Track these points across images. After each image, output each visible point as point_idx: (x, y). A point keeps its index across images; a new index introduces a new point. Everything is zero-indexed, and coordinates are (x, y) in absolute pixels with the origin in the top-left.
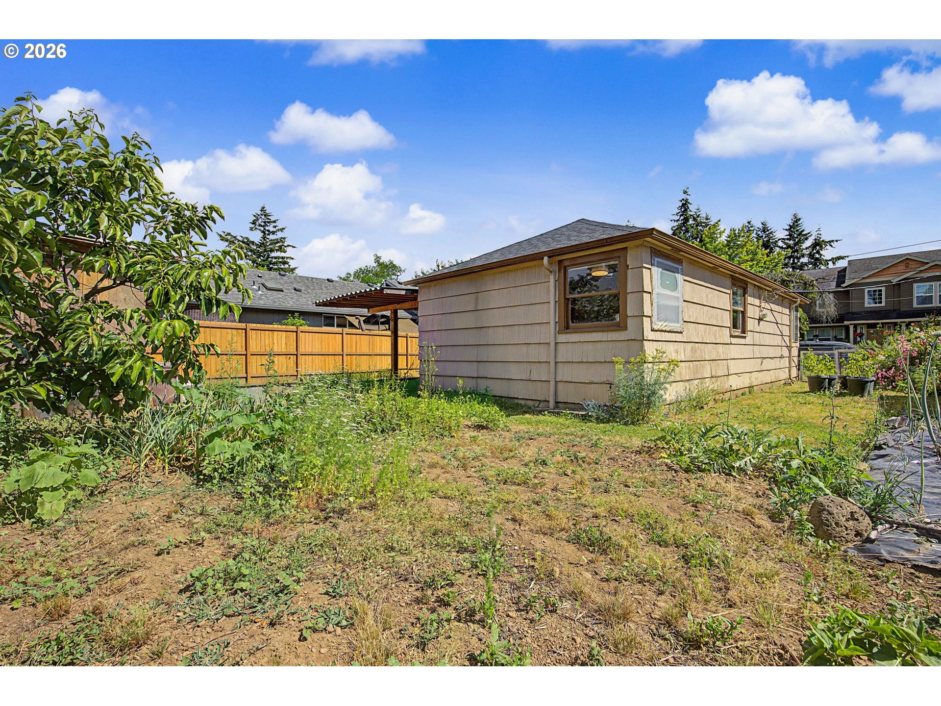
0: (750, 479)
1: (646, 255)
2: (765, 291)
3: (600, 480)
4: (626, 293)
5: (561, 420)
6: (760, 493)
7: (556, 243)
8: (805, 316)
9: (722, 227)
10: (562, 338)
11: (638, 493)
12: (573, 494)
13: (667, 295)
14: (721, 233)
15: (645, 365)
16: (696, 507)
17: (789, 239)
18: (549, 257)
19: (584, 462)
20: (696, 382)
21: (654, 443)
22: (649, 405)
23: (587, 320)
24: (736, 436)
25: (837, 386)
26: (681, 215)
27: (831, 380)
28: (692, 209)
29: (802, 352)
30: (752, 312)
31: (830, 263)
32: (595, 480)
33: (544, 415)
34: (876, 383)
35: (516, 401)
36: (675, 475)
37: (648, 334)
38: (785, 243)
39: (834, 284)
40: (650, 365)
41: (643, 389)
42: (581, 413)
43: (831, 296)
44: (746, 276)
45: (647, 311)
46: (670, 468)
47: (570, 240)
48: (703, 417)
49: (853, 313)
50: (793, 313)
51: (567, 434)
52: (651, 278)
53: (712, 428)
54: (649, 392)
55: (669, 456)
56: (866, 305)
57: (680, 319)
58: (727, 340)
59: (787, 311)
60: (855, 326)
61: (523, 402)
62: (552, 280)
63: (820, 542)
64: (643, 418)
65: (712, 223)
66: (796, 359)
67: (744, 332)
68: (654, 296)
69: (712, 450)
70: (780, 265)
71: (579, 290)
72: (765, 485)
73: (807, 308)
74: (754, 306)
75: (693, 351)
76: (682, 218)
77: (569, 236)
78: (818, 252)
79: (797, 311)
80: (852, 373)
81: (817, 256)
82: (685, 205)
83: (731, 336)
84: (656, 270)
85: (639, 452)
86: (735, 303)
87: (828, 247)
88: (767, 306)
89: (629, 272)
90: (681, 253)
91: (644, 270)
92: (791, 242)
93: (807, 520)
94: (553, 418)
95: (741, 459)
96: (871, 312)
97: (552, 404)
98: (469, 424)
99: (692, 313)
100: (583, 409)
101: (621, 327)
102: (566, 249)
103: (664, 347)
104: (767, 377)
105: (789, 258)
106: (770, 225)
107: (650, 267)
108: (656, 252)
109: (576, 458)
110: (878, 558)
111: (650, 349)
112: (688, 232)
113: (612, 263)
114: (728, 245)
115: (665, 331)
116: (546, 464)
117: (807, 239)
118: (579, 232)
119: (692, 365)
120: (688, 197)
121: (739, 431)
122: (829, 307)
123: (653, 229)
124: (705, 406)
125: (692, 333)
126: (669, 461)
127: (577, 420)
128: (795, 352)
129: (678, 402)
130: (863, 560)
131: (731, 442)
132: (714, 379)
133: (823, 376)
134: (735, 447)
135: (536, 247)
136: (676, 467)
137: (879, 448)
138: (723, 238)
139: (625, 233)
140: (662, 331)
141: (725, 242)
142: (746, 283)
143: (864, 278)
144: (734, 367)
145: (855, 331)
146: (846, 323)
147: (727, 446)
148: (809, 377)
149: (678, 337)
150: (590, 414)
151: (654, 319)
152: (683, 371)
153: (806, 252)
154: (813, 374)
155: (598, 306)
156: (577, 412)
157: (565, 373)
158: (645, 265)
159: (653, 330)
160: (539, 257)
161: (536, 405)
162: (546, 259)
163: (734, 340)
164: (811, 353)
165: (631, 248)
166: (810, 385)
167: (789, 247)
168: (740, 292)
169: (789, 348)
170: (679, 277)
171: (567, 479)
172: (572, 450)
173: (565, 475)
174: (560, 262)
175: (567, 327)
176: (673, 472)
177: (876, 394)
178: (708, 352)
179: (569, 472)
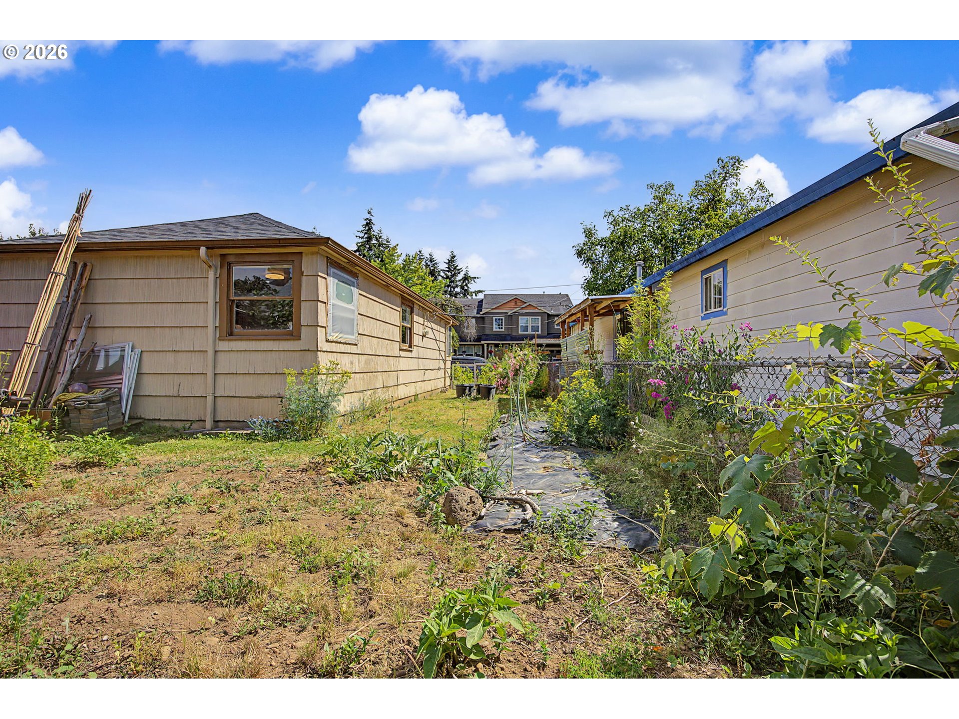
0: (405, 480)
1: (322, 263)
2: (428, 312)
3: (254, 511)
4: (300, 301)
5: (219, 442)
6: (412, 493)
7: (219, 233)
8: (456, 335)
9: (399, 251)
10: (223, 346)
11: (296, 517)
12: (215, 535)
13: (342, 307)
14: (398, 256)
15: (319, 377)
16: (354, 519)
17: (448, 271)
18: (208, 248)
19: (237, 491)
20: (369, 392)
21: (323, 458)
22: (323, 417)
23: (263, 327)
24: (395, 442)
25: (474, 394)
26: (365, 233)
27: (470, 387)
28: (375, 229)
29: (453, 365)
30: (417, 329)
31: (474, 294)
32: (249, 511)
33: (198, 438)
34: (497, 389)
35: (157, 424)
36: (339, 489)
37: (323, 345)
38: (446, 274)
39: (475, 311)
40: (324, 377)
41: (315, 402)
42: (245, 432)
43: (474, 320)
44: (414, 298)
45: (322, 321)
46: (335, 483)
47: (236, 233)
48: (374, 425)
49: (487, 335)
50: (448, 332)
51: (223, 460)
52: (327, 288)
53: (376, 437)
54: (322, 404)
55: (335, 469)
56: (494, 330)
57: (355, 331)
58: (397, 352)
59: (443, 330)
60: (488, 345)
61: (168, 424)
62: (211, 275)
63: (449, 527)
64: (316, 432)
65: (392, 246)
66: (449, 371)
67: (410, 346)
68: (330, 307)
69: (374, 459)
70: (441, 292)
71: (254, 292)
72: (416, 484)
73: (458, 329)
74: (419, 324)
75: (367, 362)
76: (366, 236)
77: (236, 229)
78: (466, 285)
79: (450, 330)
80: (484, 382)
81: (466, 288)
82: (369, 224)
83: (400, 350)
84: (330, 280)
85: (304, 470)
86: (404, 319)
87: (473, 282)
88: (429, 325)
89: (304, 278)
90: (357, 267)
91: (319, 278)
92: (449, 274)
93: (441, 511)
94: (209, 441)
95: (397, 463)
96: (497, 335)
97: (209, 424)
98: (68, 461)
99: (366, 326)
100: (249, 427)
101: (295, 336)
102: (231, 243)
103: (339, 358)
104: (428, 386)
105: (448, 286)
106: (435, 257)
107: (325, 276)
108: (332, 263)
109: (228, 488)
110: (484, 530)
111: (324, 360)
112: (371, 250)
113: (285, 266)
114: (404, 268)
115: (340, 343)
116: (184, 503)
117: (459, 273)
118: (250, 226)
119: (365, 376)
120: (372, 217)
121: (399, 438)
122: (471, 330)
123: (329, 238)
124: (377, 415)
125: (366, 345)
126: (334, 475)
127: (240, 441)
128: (448, 364)
129: (352, 413)
130: (476, 534)
131: (391, 448)
132: (385, 389)
133: (466, 384)
134: (394, 453)
135: (191, 232)
136: (341, 480)
137: (494, 439)
138: (400, 262)
139: (300, 237)
140: (337, 342)
141: (402, 266)
142: (413, 303)
143: (493, 309)
144: (403, 378)
145: (488, 349)
146: (483, 342)
147: (387, 452)
148: (457, 386)
149: (353, 349)
150: (256, 432)
151: (329, 330)
152: (356, 382)
153: (459, 283)
154: (459, 384)
155: (278, 312)
156: (241, 432)
157: (225, 387)
158: (320, 274)
159: (327, 341)
160: (194, 246)
161: (187, 426)
162: (203, 250)
163: (403, 354)
164: (458, 365)
165: (306, 255)
166: (457, 393)
167: (447, 277)
168: (408, 310)
169: (445, 361)
170: (355, 290)
171: (211, 517)
172: (225, 479)
173: (210, 512)
174: (223, 256)
175: (231, 334)
176: (337, 486)
177: (497, 397)
178: (380, 364)
179: (215, 507)
